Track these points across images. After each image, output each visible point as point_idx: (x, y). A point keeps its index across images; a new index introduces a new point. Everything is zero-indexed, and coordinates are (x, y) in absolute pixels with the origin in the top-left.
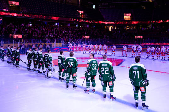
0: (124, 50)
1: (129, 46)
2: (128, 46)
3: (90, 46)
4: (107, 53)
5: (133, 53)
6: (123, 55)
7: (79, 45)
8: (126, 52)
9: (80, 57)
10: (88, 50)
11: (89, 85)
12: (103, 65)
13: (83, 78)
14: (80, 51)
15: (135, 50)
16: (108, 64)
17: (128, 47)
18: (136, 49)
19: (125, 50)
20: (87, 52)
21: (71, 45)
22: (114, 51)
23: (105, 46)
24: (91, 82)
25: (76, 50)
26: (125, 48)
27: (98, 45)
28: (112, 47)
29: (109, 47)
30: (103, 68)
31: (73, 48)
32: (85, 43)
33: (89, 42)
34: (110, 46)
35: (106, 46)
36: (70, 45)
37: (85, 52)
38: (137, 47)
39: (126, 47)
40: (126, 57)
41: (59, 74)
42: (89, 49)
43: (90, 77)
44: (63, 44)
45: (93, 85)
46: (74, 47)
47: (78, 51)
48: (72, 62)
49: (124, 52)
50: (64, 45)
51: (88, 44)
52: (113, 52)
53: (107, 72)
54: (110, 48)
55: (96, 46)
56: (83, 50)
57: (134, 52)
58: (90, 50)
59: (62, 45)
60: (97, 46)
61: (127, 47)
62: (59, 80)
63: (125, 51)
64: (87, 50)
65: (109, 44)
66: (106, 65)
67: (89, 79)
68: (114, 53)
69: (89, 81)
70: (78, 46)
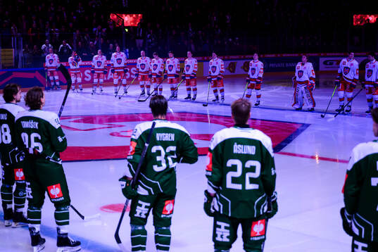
0: (303, 79)
1: (325, 63)
2: (322, 60)
3: (147, 63)
4: (225, 94)
5: (341, 94)
6: (296, 102)
7: (98, 59)
8: (309, 88)
9: (103, 112)
10: (136, 83)
11: (144, 241)
12: (237, 149)
13: (112, 208)
14: (98, 85)
15: (354, 80)
16: (258, 144)
17: (322, 67)
18: (357, 77)
19: (305, 77)
20: (135, 91)
21: (52, 60)
22: (256, 85)
23: (217, 64)
24: (150, 227)
25: (79, 80)
26: (307, 70)
27: (181, 55)
28: (247, 66)
29: (231, 67)
30: (238, 162)
31: (64, 71)
32: (121, 50)
33: (139, 42)
34: (240, 63)
35: (220, 61)
36: (49, 56)
37: (121, 92)
38: (362, 67)
39: (309, 66)
40: (312, 110)
41: (3, 197)
42: (144, 78)
43: (144, 204)
44: (21, 55)
45: (157, 239)
46: (72, 67)
47: (90, 84)
48: (34, 135)
49: (302, 88)
50: (23, 58)
51: (134, 55)
52: (251, 87)
53: (252, 181)
54: (239, 71)
55: (172, 61)
56: (116, 81)
57: (348, 86)
58: (147, 83)
59: (16, 59)
60: (176, 60)
61: (316, 68)
62: (6, 222)
63: (306, 82)
64: (130, 79)
65: (236, 53)
66: (251, 150)
67: (141, 210)
68: (254, 93)
69: (144, 221)
70: (94, 63)
